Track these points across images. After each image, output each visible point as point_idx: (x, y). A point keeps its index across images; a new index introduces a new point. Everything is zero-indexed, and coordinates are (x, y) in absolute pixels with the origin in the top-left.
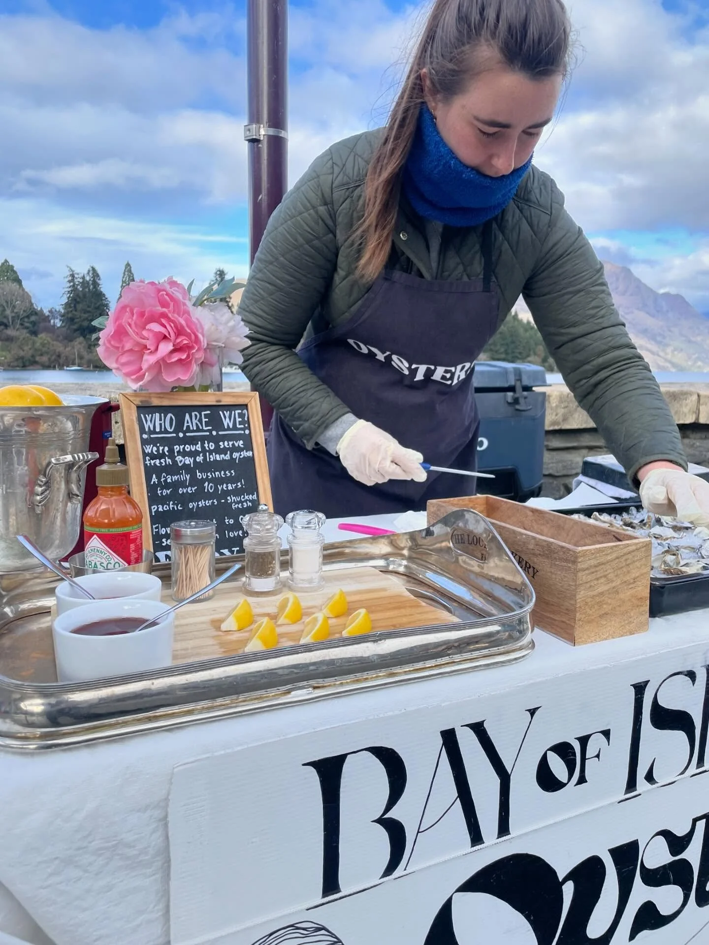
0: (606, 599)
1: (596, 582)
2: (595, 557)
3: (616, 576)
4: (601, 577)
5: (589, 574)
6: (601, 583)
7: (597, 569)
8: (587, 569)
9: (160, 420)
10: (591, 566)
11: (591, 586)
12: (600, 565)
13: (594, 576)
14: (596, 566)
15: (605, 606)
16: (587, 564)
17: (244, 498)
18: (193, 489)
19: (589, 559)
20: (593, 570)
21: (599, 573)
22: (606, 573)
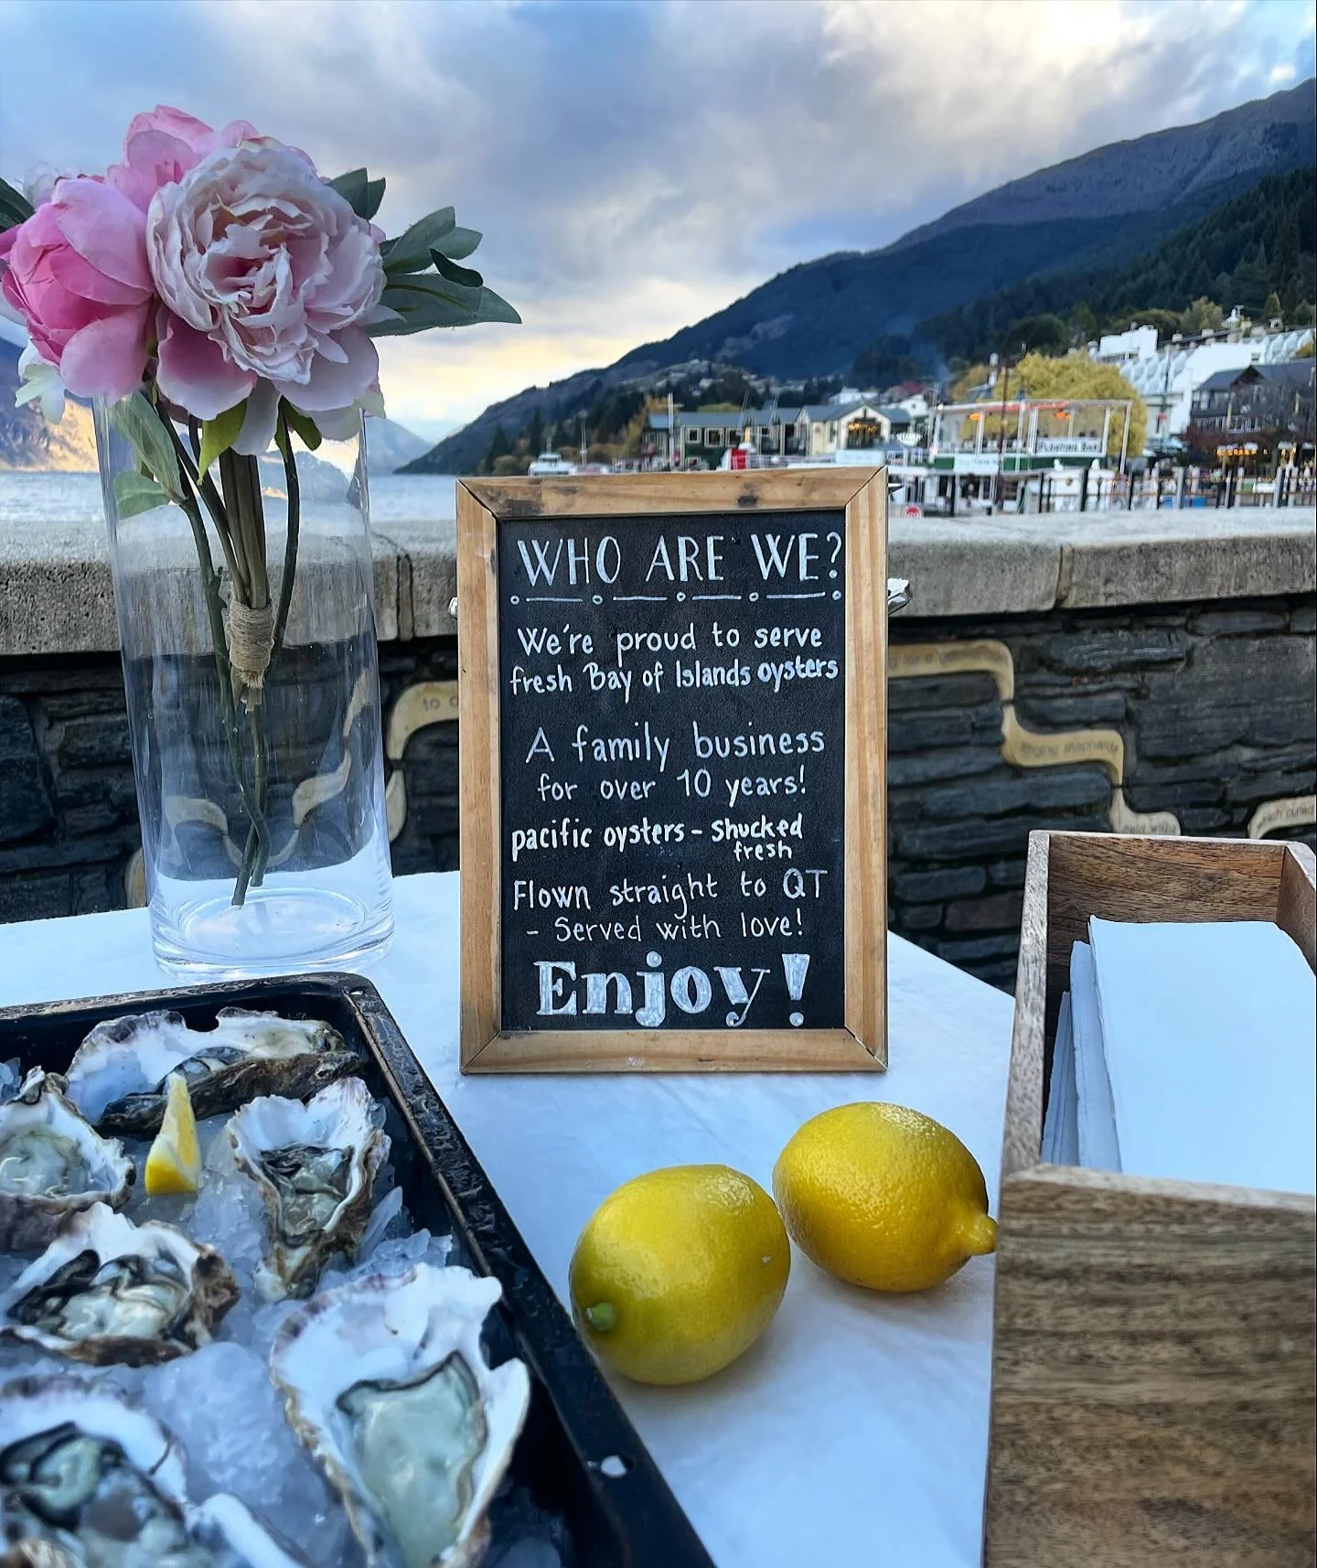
0: (1189, 1441)
1: (1116, 1348)
2: (1116, 1235)
3: (1264, 1357)
4: (1158, 1337)
5: (1080, 1301)
6: (1156, 1363)
7: (1129, 1291)
8: (1065, 1275)
9: (579, 552)
10: (1087, 1270)
11: (1084, 1359)
12: (1147, 1277)
13: (1108, 1318)
14: (1119, 1277)
15: (1181, 1472)
16: (1061, 1253)
17: (758, 830)
18: (646, 788)
19: (1076, 1236)
20: (1098, 1289)
21: (1140, 1312)
22: (1195, 1326)
